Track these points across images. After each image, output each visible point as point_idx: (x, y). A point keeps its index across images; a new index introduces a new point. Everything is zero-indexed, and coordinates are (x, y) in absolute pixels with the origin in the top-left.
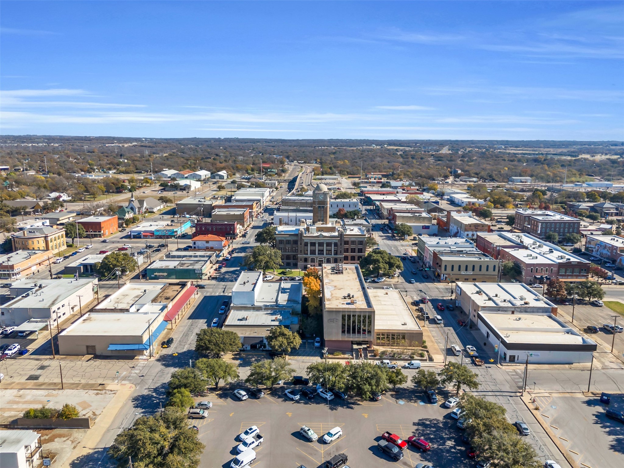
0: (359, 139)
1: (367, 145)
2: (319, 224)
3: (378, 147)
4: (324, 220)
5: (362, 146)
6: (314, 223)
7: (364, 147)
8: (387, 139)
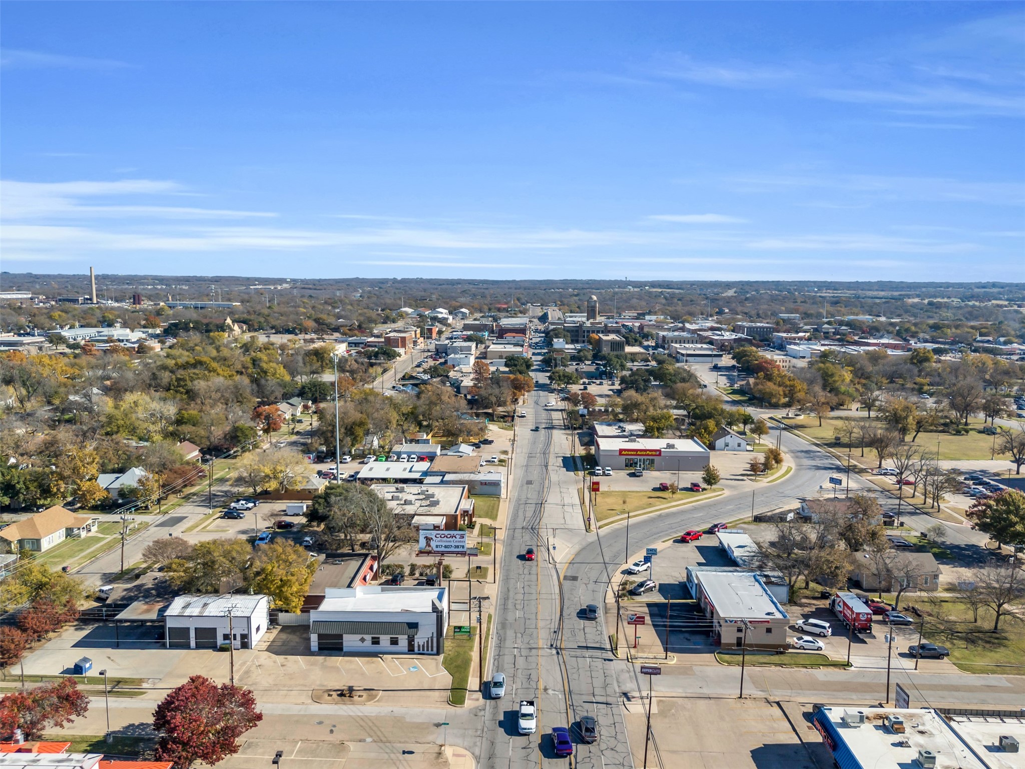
0: (608, 279)
1: (619, 287)
2: (591, 321)
3: (636, 290)
4: (594, 318)
5: (613, 288)
6: (588, 320)
7: (616, 290)
8: (650, 280)
